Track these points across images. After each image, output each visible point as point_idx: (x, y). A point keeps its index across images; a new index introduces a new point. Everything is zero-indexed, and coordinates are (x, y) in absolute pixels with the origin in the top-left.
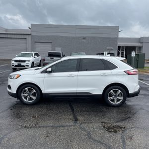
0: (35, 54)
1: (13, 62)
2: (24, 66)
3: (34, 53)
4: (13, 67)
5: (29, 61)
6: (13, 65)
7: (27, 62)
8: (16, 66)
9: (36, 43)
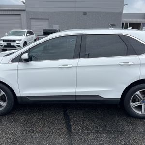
0: (28, 32)
1: (2, 42)
2: (14, 47)
3: (26, 31)
4: (2, 47)
5: (20, 40)
6: (2, 46)
7: (17, 42)
8: (5, 46)
9: (32, 20)
